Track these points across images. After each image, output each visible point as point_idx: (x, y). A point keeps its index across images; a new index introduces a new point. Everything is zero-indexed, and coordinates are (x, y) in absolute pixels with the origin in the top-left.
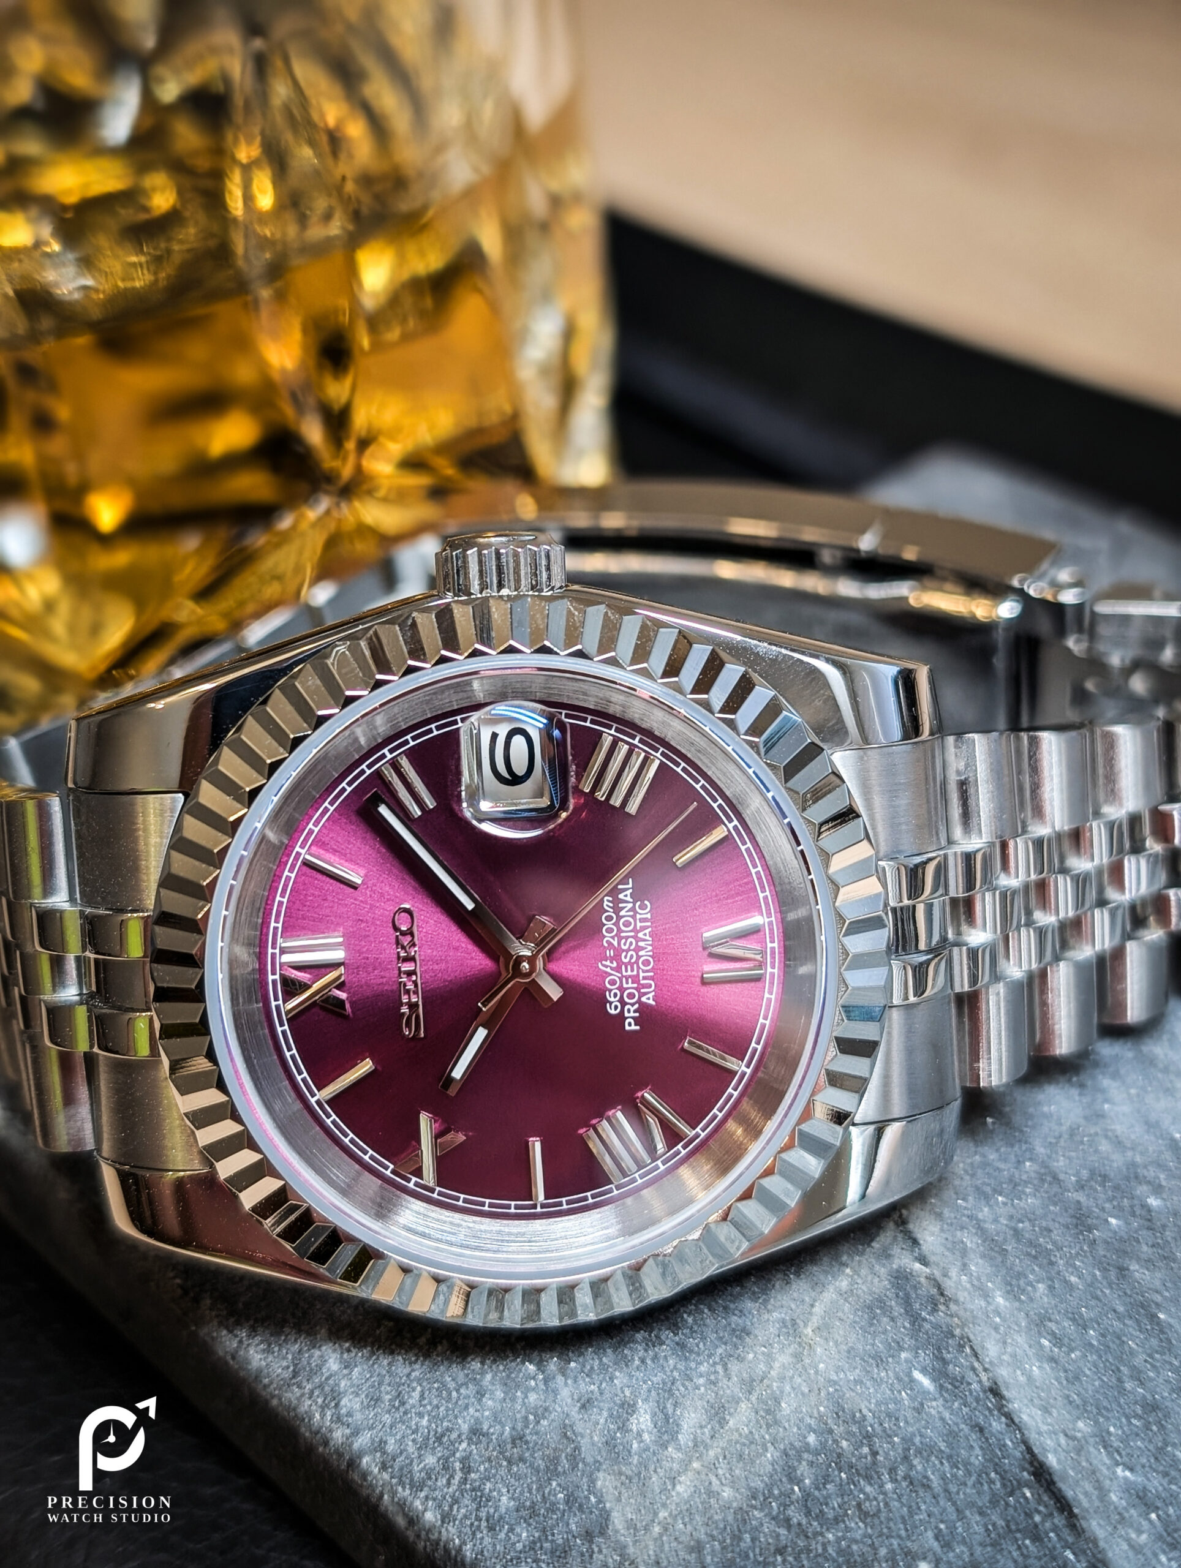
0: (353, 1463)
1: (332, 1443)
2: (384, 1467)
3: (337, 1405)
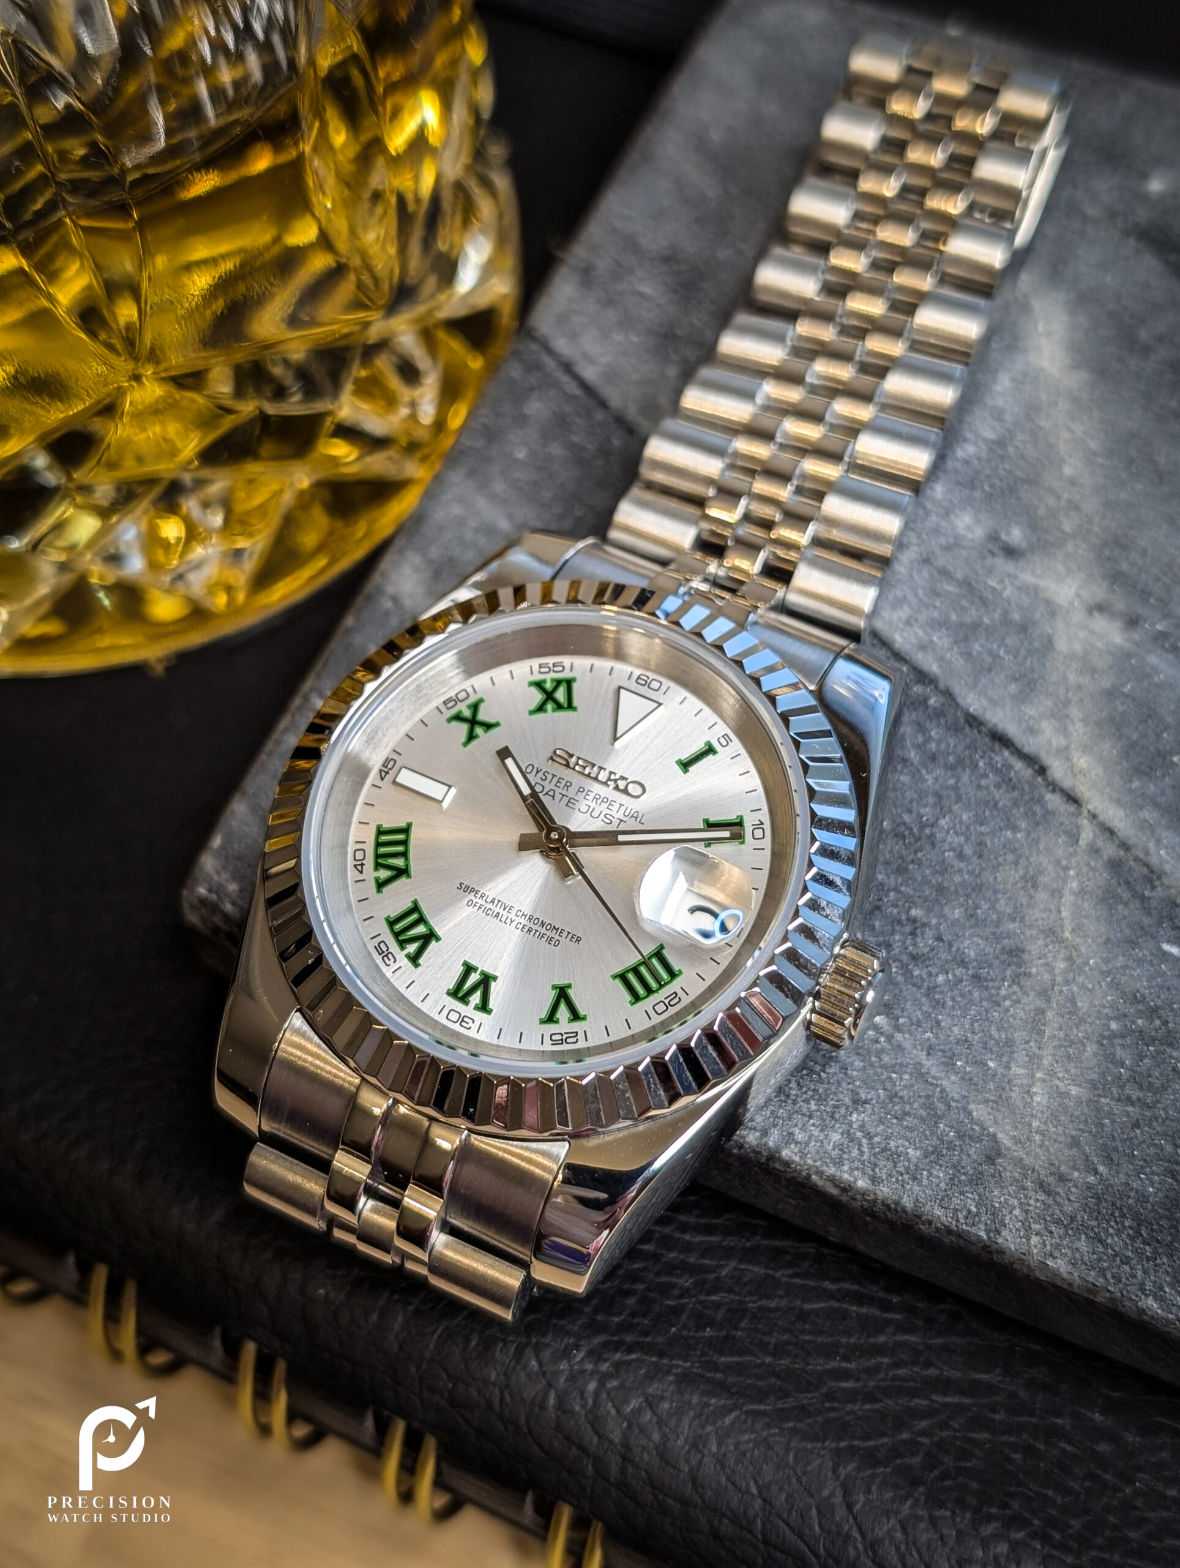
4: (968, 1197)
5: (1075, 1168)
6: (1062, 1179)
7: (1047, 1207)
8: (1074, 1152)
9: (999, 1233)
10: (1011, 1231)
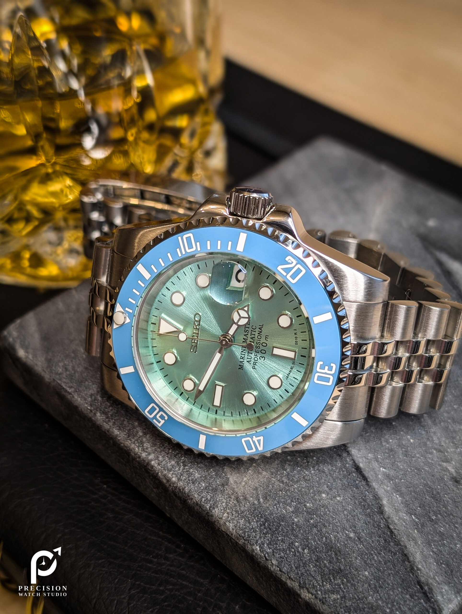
0: (148, 464)
1: (142, 457)
2: (159, 464)
3: (143, 446)
4: (209, 494)
5: (252, 497)
6: (245, 499)
7: (235, 506)
8: (254, 492)
9: (214, 509)
10: (219, 509)
